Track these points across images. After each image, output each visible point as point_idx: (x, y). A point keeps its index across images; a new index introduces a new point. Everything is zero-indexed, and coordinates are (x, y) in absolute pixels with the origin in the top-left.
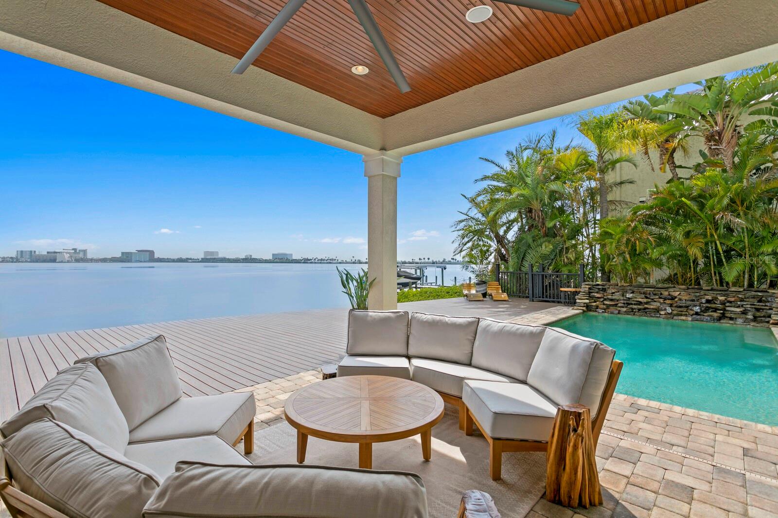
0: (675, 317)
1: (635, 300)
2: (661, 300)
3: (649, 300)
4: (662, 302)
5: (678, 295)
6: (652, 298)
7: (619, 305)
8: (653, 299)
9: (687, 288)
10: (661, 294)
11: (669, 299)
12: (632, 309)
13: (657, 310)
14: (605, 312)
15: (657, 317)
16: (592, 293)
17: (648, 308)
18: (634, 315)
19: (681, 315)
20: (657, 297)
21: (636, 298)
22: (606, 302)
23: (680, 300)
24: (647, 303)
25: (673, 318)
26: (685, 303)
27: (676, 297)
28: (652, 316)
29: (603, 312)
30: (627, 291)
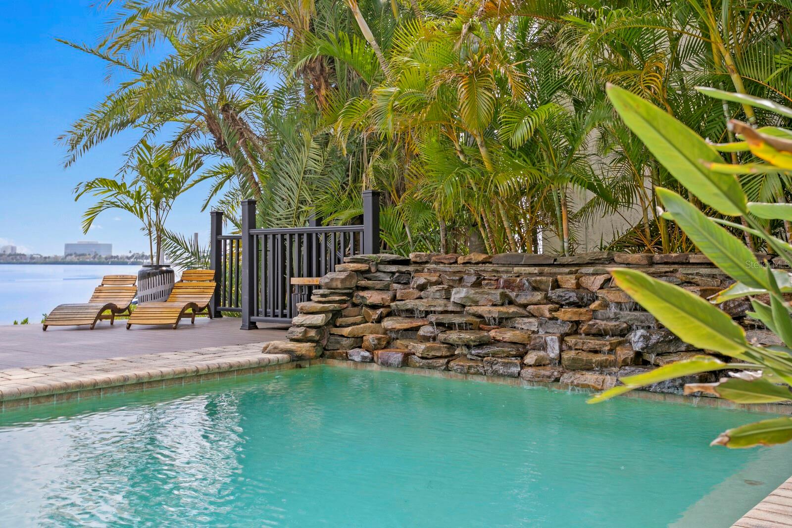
0: (566, 378)
1: (474, 309)
2: (546, 309)
3: (512, 309)
4: (547, 314)
5: (601, 288)
6: (522, 300)
7: (421, 332)
8: (525, 306)
9: (645, 262)
10: (556, 285)
11: (571, 304)
12: (451, 346)
13: (521, 350)
14: (372, 360)
15: (511, 376)
16: (365, 288)
17: (495, 342)
18: (447, 369)
19: (588, 367)
20: (538, 296)
21: (476, 303)
22: (388, 323)
23: (605, 305)
24: (502, 322)
25: (557, 380)
26: (617, 319)
27: (595, 298)
28: (496, 374)
29: (364, 360)
30: (461, 280)
